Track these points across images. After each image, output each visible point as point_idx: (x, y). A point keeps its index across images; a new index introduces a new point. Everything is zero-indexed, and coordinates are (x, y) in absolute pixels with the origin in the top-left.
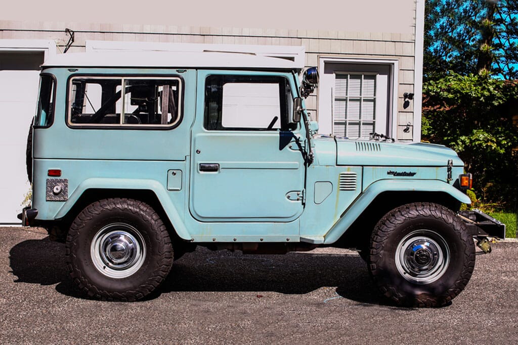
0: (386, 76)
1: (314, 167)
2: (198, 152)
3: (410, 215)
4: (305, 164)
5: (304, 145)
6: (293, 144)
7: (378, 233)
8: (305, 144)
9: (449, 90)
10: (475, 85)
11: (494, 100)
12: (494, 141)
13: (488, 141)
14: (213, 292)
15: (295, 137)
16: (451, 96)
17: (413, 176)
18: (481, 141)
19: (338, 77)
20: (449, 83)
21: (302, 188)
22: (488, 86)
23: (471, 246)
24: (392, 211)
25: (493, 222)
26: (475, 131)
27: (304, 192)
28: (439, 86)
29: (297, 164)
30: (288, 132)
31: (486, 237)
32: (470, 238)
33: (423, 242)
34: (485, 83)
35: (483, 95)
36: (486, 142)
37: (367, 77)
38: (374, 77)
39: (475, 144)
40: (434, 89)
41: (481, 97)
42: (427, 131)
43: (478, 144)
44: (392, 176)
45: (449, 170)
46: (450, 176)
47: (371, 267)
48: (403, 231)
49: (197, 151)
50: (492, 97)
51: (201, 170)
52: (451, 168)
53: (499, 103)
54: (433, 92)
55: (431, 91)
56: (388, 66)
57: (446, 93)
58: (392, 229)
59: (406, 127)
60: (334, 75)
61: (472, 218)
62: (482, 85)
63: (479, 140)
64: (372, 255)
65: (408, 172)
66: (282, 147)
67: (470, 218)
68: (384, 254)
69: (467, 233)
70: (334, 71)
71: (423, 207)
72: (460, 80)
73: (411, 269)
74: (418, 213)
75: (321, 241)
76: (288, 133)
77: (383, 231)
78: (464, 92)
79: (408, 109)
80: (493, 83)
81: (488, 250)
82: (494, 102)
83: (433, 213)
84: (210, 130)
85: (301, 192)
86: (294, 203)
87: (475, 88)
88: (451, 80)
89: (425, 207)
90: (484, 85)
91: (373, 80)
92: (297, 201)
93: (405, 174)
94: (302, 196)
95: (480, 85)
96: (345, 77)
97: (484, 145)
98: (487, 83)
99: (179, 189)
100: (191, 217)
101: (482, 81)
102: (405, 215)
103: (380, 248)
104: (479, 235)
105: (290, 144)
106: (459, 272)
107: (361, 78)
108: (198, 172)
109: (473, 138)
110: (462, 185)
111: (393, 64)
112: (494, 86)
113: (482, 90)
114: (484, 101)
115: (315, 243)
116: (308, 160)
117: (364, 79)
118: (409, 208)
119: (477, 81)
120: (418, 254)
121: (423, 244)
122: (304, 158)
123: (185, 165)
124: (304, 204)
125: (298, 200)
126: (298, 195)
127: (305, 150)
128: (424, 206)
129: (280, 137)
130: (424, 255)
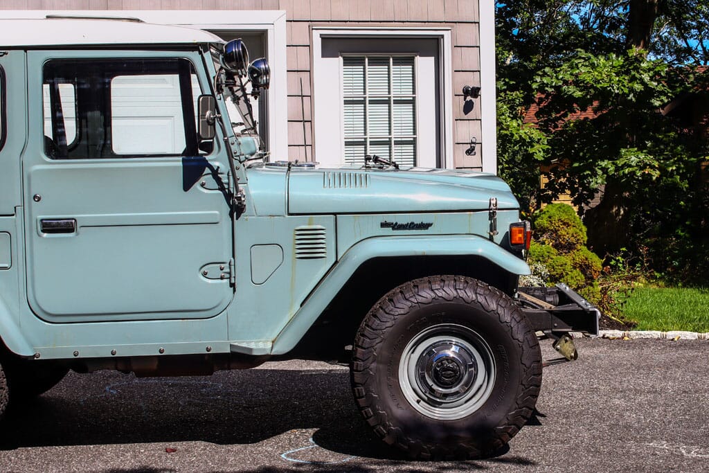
0: (432, 59)
1: (247, 220)
2: (37, 198)
3: (420, 299)
4: (231, 215)
5: (226, 181)
6: (207, 179)
7: (366, 333)
8: (229, 179)
9: (576, 83)
10: (617, 74)
11: (653, 97)
12: (654, 166)
13: (645, 165)
14: (92, 446)
15: (211, 167)
16: (580, 93)
17: (427, 228)
18: (633, 167)
19: (348, 62)
20: (577, 71)
21: (227, 257)
22: (640, 75)
23: (533, 351)
24: (390, 293)
25: (579, 306)
26: (623, 151)
27: (232, 263)
28: (561, 77)
29: (215, 214)
30: (198, 158)
31: (567, 332)
32: (529, 336)
33: (447, 345)
34: (636, 69)
35: (631, 90)
36: (641, 169)
37: (398, 62)
38: (410, 61)
39: (623, 172)
40: (552, 82)
41: (630, 94)
42: (542, 154)
43: (629, 173)
44: (389, 231)
45: (492, 216)
46: (493, 228)
47: (356, 391)
48: (409, 328)
49: (35, 197)
50: (649, 93)
51: (44, 231)
52: (494, 213)
53: (662, 101)
54: (551, 87)
55: (547, 85)
56: (436, 41)
57: (572, 89)
58: (388, 324)
59: (468, 147)
60: (341, 59)
61: (552, 299)
62: (630, 73)
63: (630, 166)
64: (357, 371)
65: (417, 222)
66: (187, 186)
67: (548, 299)
68: (377, 370)
69: (525, 327)
70: (341, 52)
71: (442, 284)
72: (593, 66)
73: (429, 393)
74: (433, 295)
75: (264, 349)
76: (198, 160)
77: (374, 330)
78: (599, 86)
79: (471, 115)
80: (650, 70)
81: (573, 354)
82: (653, 101)
83: (462, 294)
84: (57, 159)
85: (228, 265)
86: (216, 284)
87: (617, 79)
88: (580, 65)
89: (447, 283)
90: (633, 73)
91: (411, 67)
92: (220, 281)
93: (411, 226)
94: (228, 270)
95: (627, 72)
96: (360, 62)
97: (639, 175)
98: (639, 69)
99: (7, 265)
100: (32, 314)
101: (631, 66)
102: (411, 299)
103: (371, 359)
104: (553, 330)
105: (203, 180)
106: (514, 396)
107: (389, 63)
108: (39, 235)
109: (620, 163)
110: (513, 242)
111: (443, 36)
112: (651, 73)
113: (630, 81)
114: (634, 100)
115: (255, 353)
116: (237, 208)
117: (394, 64)
118: (417, 286)
119: (622, 66)
120: (438, 367)
121: (449, 349)
122: (228, 203)
123: (15, 222)
124: (233, 285)
125: (222, 278)
126: (222, 269)
127: (228, 189)
128: (444, 281)
129: (185, 167)
130: (448, 369)
